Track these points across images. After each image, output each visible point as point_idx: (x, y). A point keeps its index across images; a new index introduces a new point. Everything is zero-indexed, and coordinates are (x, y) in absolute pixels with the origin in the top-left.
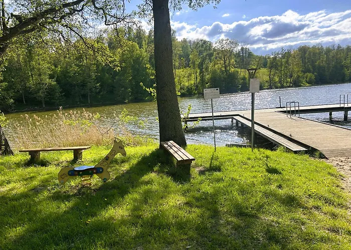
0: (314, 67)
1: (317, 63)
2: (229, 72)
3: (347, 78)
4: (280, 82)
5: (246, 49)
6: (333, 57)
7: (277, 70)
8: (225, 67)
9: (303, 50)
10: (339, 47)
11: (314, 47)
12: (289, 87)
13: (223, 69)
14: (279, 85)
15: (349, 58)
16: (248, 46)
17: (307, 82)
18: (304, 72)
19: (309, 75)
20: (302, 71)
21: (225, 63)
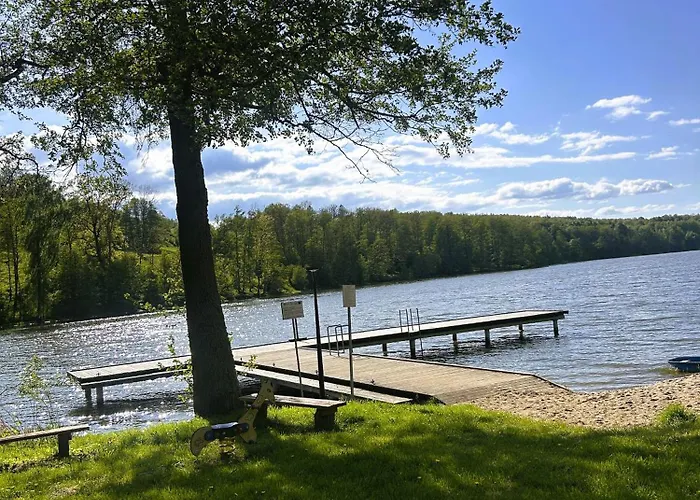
0: (302, 250)
1: (308, 244)
2: (110, 260)
3: (366, 276)
4: (236, 285)
5: (144, 202)
6: (336, 232)
7: (230, 257)
8: (99, 247)
9: (277, 212)
10: (342, 210)
11: (297, 209)
12: (258, 296)
13: (93, 253)
14: (235, 292)
15: (365, 235)
16: (149, 197)
17: (293, 286)
18: (286, 263)
19: (296, 269)
20: (281, 261)
21: (96, 237)
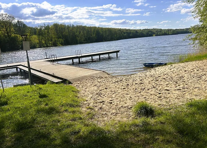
1: (64, 34)
2: (11, 37)
3: (79, 42)
4: (46, 43)
5: (21, 22)
6: (71, 31)
7: (43, 36)
8: (7, 33)
9: (56, 26)
10: (73, 26)
11: (61, 25)
12: (51, 46)
13: (6, 35)
14: (45, 45)
15: (78, 32)
17: (60, 44)
18: (58, 38)
19: (61, 40)
20: (57, 38)
21: (7, 30)
